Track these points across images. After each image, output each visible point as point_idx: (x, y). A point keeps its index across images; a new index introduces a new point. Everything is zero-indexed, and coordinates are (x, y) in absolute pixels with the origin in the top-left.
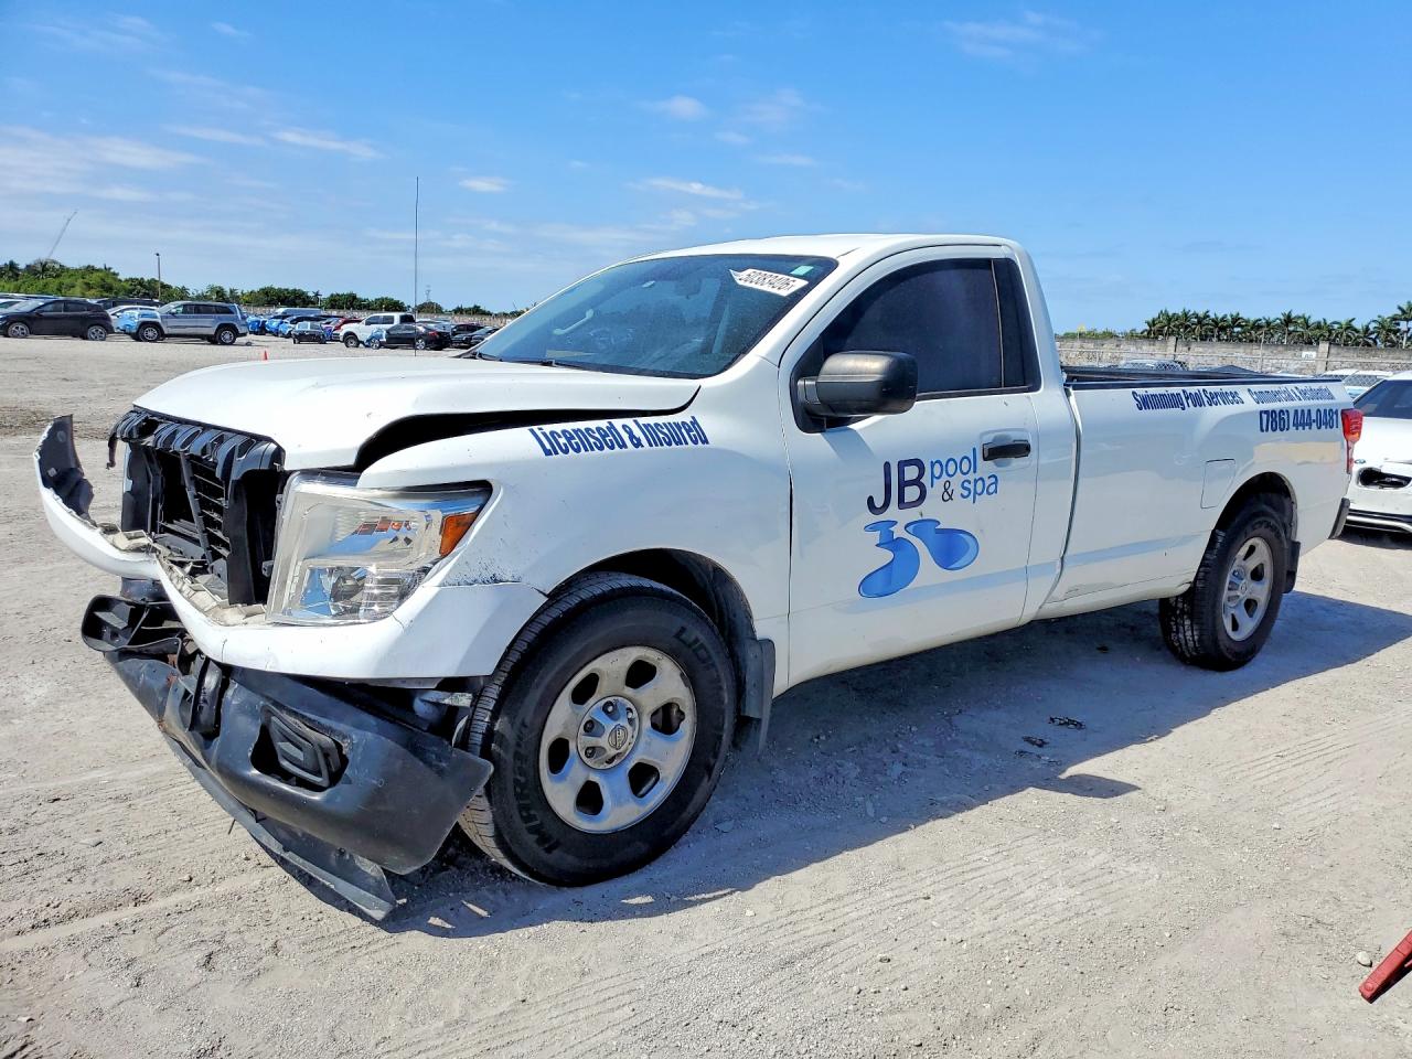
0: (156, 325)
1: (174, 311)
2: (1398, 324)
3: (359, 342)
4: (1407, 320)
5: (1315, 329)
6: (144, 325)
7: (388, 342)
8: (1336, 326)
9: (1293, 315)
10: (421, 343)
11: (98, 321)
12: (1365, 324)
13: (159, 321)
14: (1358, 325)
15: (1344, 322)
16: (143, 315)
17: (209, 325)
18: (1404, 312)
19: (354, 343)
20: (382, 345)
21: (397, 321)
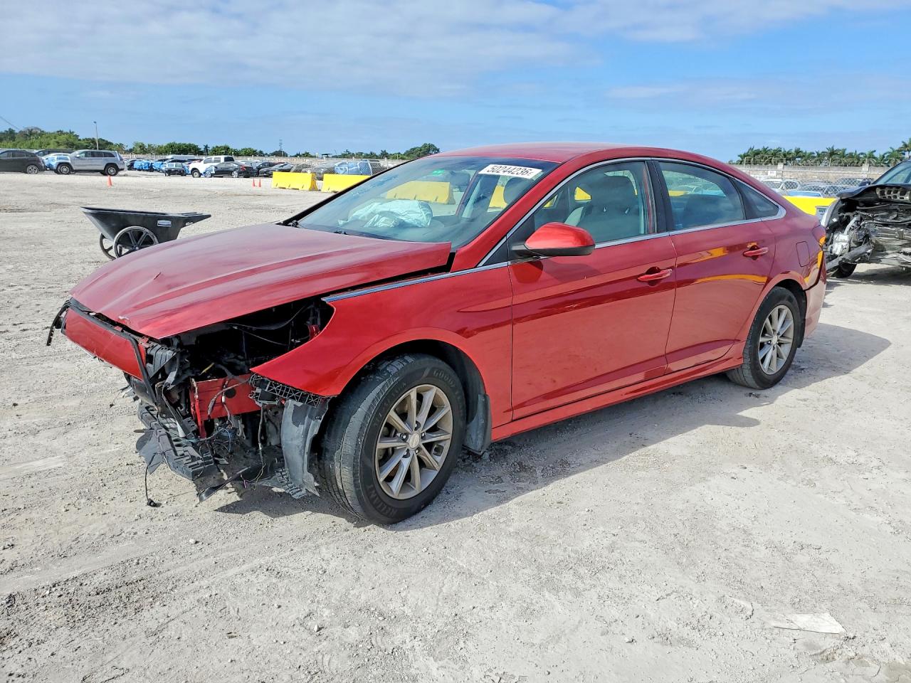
0: (68, 165)
1: (78, 156)
2: (904, 154)
3: (200, 175)
4: (909, 151)
5: (849, 157)
6: (60, 164)
7: (216, 173)
8: (861, 156)
9: (835, 149)
10: (235, 173)
11: (33, 163)
12: (882, 154)
13: (69, 161)
14: (876, 155)
15: (867, 153)
16: (60, 159)
17: (100, 163)
18: (906, 146)
19: (197, 174)
20: (212, 175)
21: (222, 160)
